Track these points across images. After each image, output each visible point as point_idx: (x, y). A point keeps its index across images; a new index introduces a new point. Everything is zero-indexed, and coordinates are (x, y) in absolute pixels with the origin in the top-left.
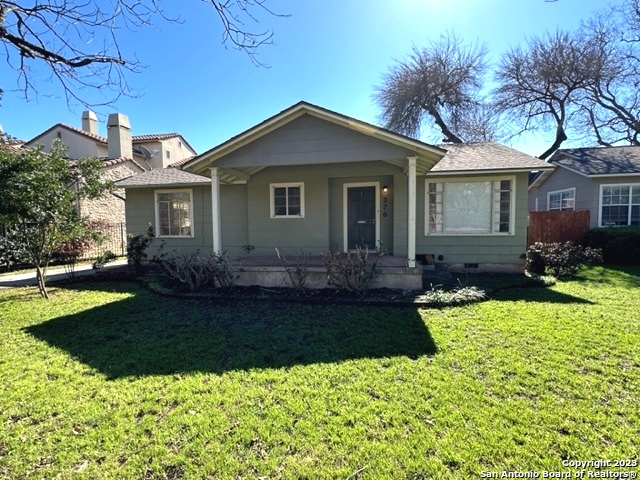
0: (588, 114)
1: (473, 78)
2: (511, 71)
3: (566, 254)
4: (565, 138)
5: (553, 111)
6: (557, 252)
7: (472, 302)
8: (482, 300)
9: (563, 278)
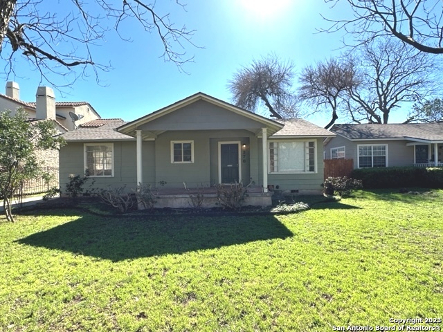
0: (347, 104)
1: (286, 80)
2: (308, 77)
3: (345, 183)
4: (337, 118)
5: (330, 102)
6: (340, 182)
7: (303, 210)
8: (307, 209)
9: (345, 197)
